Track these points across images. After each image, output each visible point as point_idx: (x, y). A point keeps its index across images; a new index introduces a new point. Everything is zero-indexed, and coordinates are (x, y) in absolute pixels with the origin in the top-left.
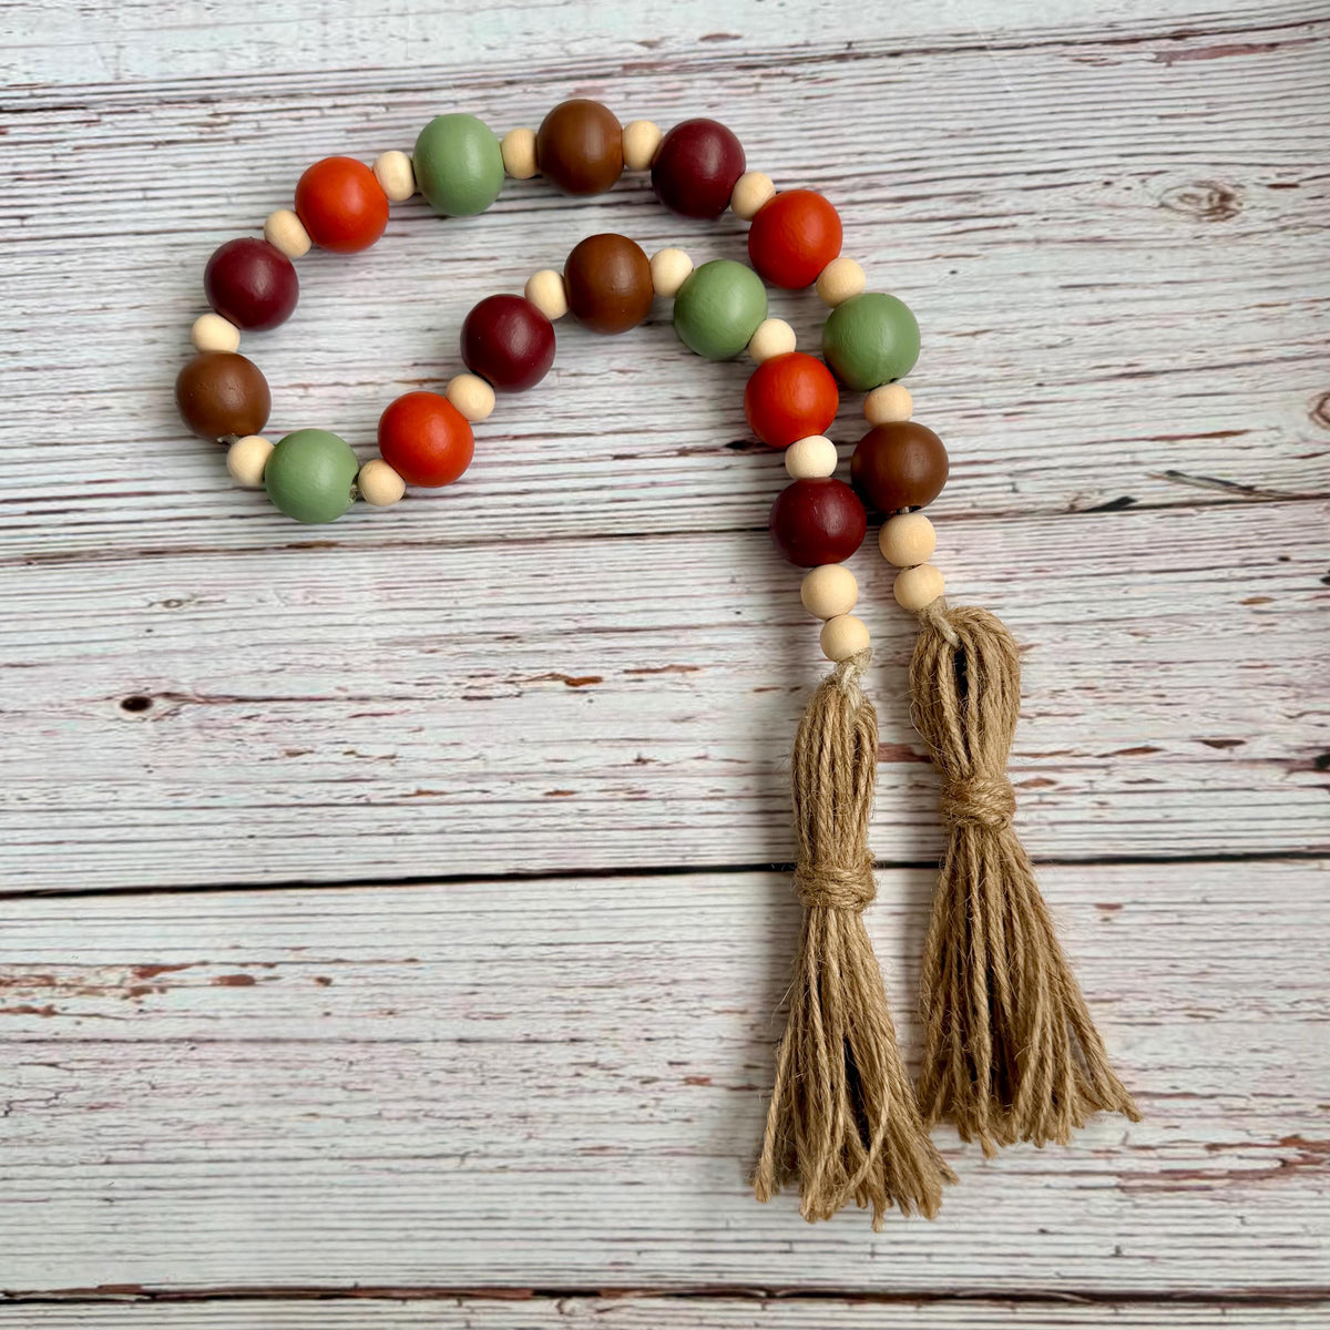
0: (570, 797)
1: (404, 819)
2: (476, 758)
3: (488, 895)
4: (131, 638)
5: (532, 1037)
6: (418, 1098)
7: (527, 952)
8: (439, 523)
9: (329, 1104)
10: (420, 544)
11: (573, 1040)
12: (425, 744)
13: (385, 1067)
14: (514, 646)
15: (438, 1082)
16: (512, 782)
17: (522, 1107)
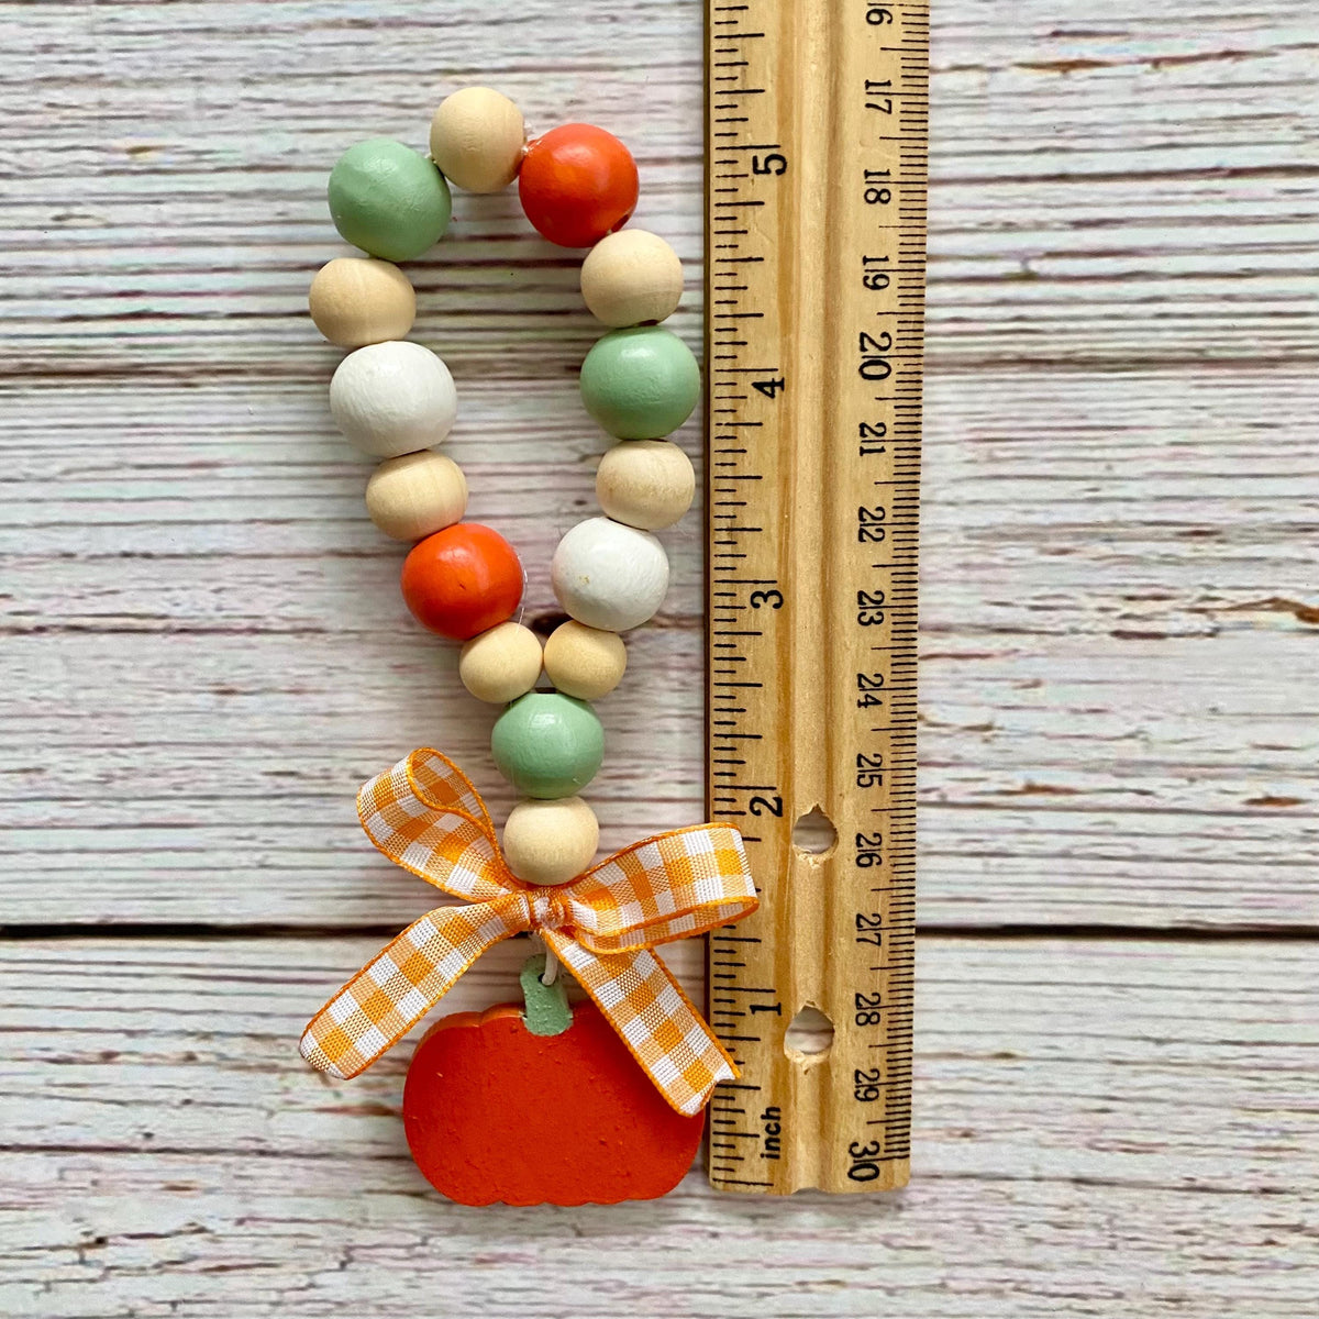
0: (1290, 808)
1: (1004, 831)
2: (1130, 736)
3: (1137, 961)
4: (549, 514)
5: (1198, 1184)
6: (1005, 1263)
7: (1197, 1053)
8: (1085, 325)
9: (863, 1267)
10: (1050, 362)
11: (1266, 1191)
12: (1042, 708)
13: (954, 1215)
14: (1209, 548)
15: (1038, 1241)
16: (1192, 780)
17: (1176, 1285)
